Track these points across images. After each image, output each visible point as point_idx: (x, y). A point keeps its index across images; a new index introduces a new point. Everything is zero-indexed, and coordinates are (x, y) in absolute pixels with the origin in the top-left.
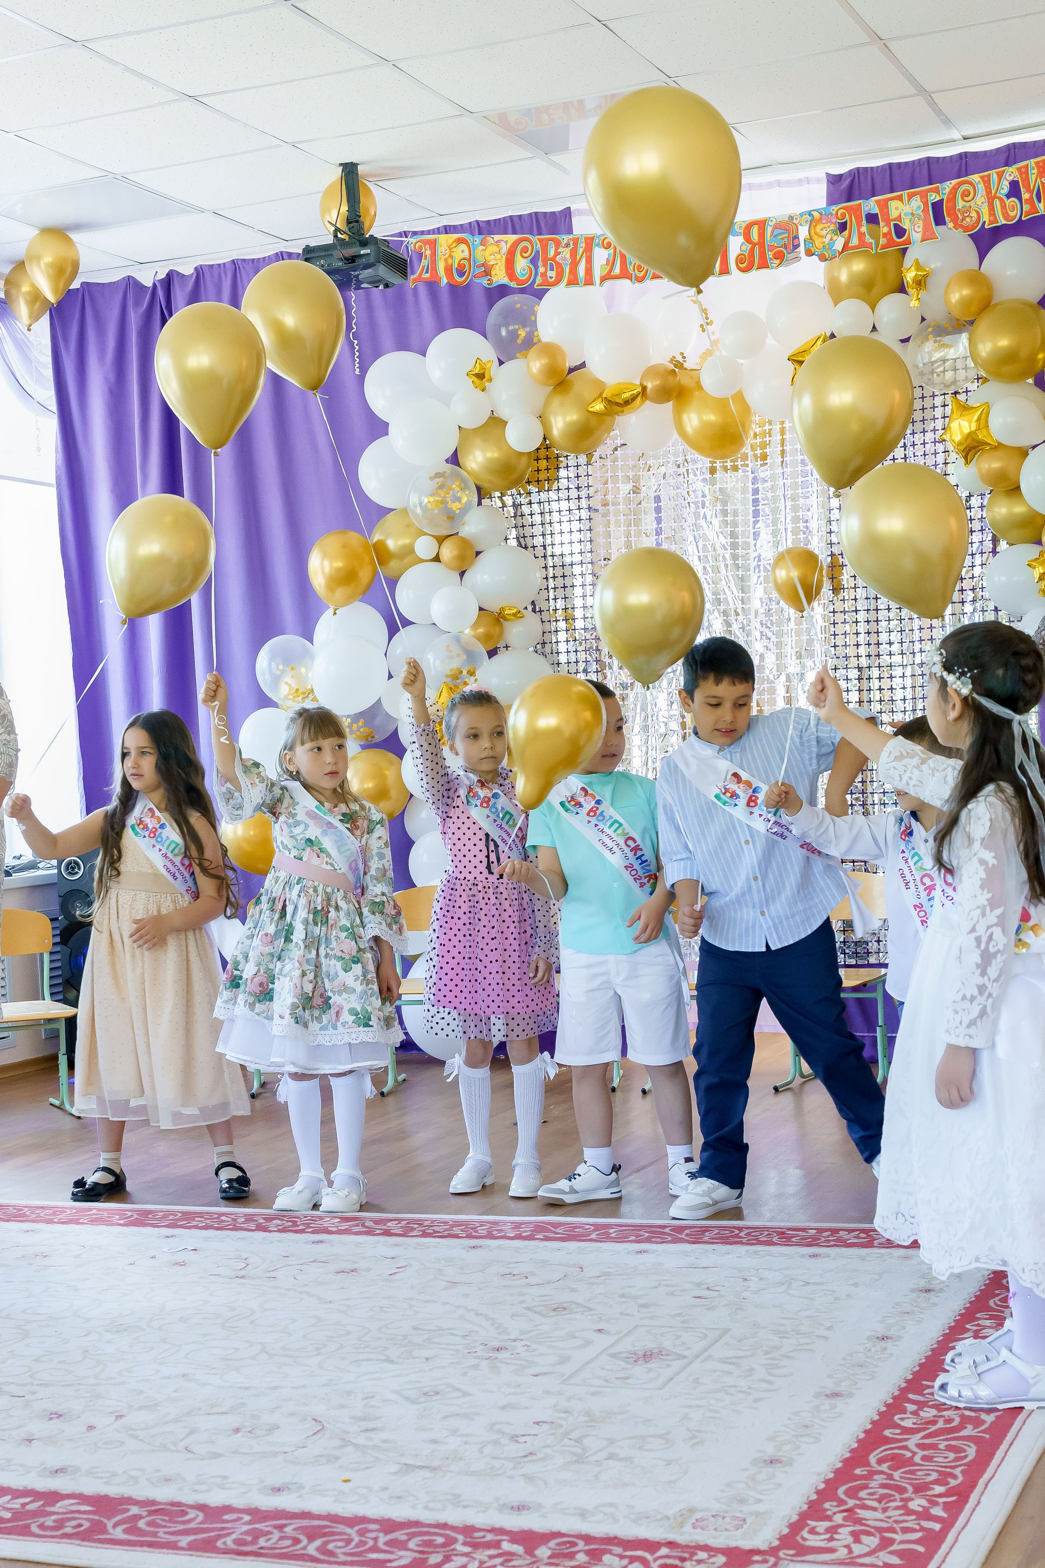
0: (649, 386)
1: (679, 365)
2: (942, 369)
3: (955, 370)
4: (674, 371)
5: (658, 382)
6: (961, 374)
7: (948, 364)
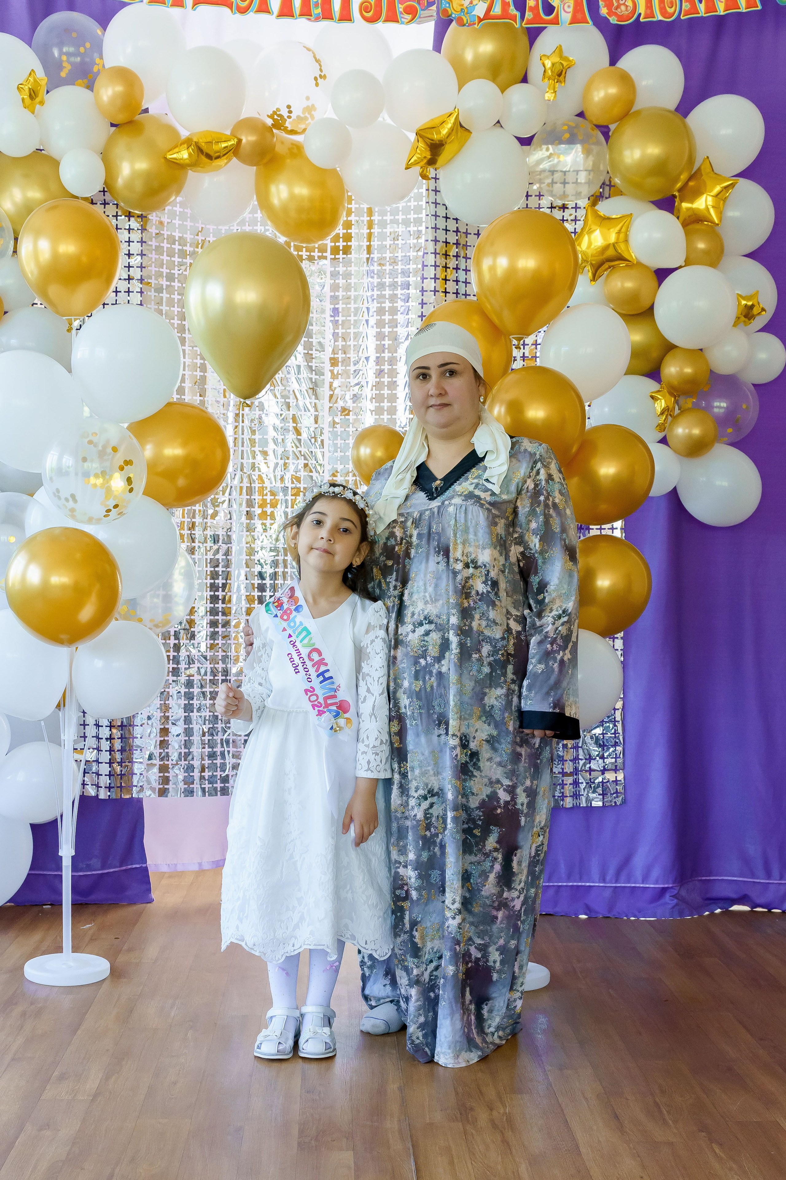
0: (244, 141)
1: (279, 123)
2: (549, 181)
3: (564, 183)
4: (270, 129)
5: (252, 138)
6: (570, 189)
7: (557, 176)
